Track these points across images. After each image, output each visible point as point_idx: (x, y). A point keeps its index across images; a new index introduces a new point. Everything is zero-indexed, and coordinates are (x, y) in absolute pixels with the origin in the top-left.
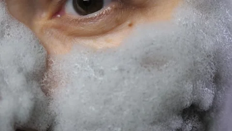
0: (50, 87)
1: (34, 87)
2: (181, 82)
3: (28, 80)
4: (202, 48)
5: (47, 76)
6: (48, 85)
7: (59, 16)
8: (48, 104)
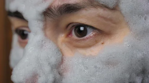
0: (64, 72)
1: (55, 72)
2: (124, 74)
3: (52, 69)
4: (136, 57)
5: (62, 66)
6: (63, 71)
7: (70, 36)
8: (62, 80)
